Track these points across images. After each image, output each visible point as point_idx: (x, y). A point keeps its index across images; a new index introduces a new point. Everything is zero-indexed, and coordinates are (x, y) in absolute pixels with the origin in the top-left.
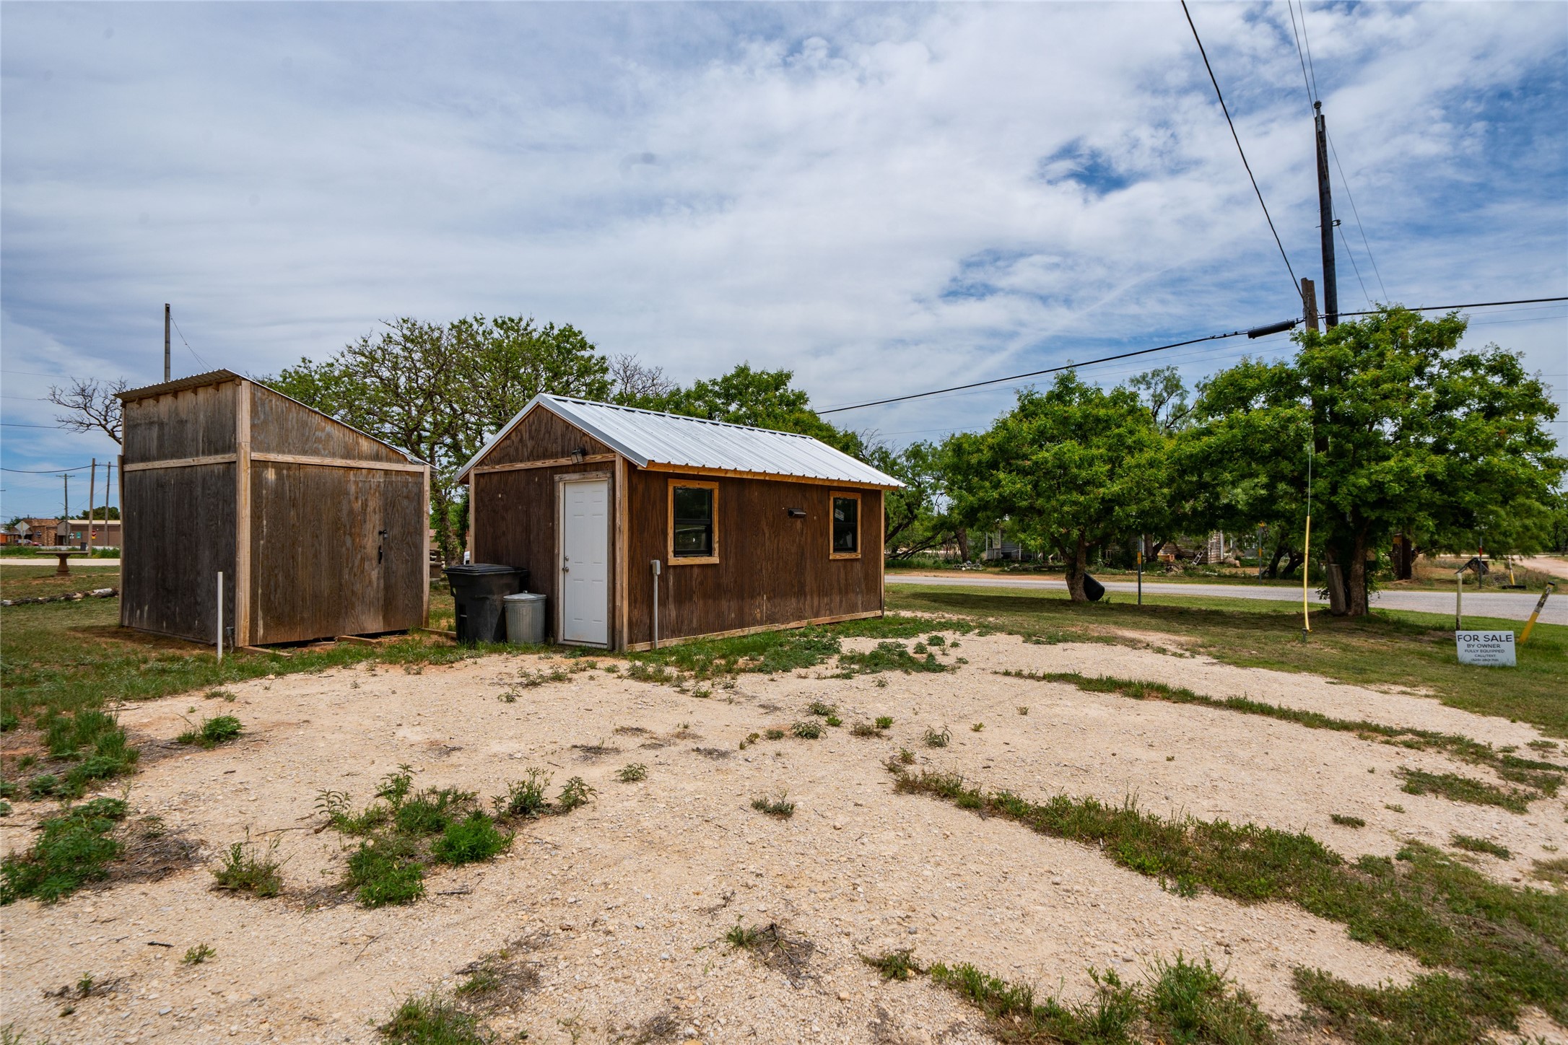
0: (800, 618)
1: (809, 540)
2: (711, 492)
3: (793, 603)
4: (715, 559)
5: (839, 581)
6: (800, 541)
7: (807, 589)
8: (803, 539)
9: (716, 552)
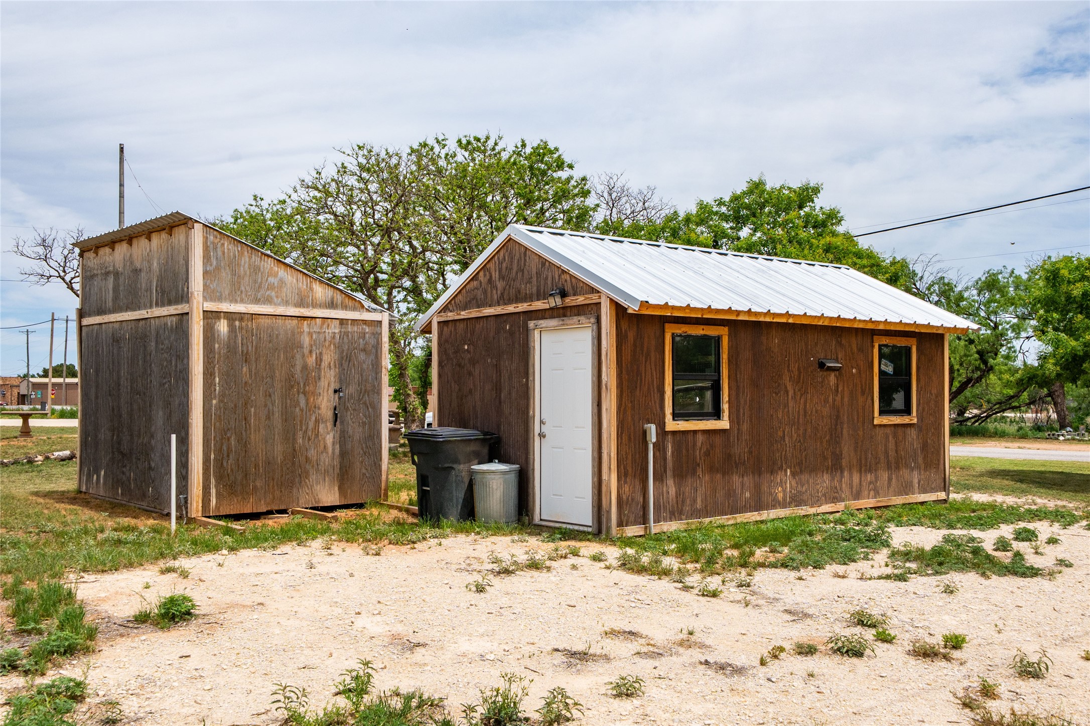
0: (835, 500)
1: (846, 399)
2: (718, 339)
3: (825, 481)
4: (724, 424)
5: (886, 453)
6: (834, 400)
7: (844, 462)
8: (838, 398)
9: (726, 415)
